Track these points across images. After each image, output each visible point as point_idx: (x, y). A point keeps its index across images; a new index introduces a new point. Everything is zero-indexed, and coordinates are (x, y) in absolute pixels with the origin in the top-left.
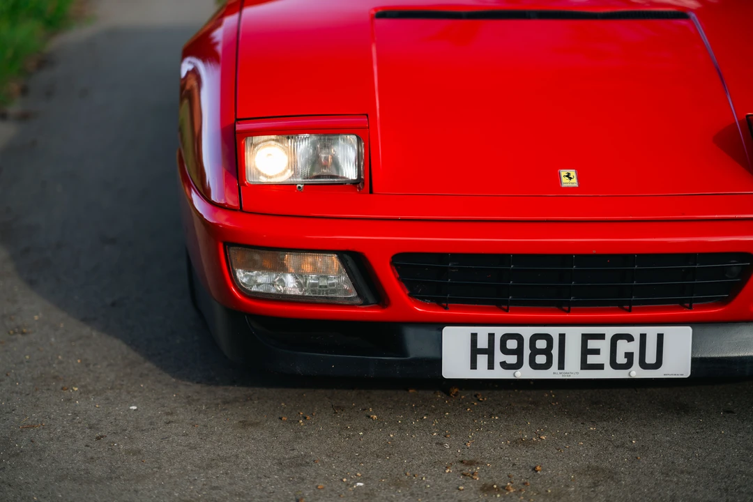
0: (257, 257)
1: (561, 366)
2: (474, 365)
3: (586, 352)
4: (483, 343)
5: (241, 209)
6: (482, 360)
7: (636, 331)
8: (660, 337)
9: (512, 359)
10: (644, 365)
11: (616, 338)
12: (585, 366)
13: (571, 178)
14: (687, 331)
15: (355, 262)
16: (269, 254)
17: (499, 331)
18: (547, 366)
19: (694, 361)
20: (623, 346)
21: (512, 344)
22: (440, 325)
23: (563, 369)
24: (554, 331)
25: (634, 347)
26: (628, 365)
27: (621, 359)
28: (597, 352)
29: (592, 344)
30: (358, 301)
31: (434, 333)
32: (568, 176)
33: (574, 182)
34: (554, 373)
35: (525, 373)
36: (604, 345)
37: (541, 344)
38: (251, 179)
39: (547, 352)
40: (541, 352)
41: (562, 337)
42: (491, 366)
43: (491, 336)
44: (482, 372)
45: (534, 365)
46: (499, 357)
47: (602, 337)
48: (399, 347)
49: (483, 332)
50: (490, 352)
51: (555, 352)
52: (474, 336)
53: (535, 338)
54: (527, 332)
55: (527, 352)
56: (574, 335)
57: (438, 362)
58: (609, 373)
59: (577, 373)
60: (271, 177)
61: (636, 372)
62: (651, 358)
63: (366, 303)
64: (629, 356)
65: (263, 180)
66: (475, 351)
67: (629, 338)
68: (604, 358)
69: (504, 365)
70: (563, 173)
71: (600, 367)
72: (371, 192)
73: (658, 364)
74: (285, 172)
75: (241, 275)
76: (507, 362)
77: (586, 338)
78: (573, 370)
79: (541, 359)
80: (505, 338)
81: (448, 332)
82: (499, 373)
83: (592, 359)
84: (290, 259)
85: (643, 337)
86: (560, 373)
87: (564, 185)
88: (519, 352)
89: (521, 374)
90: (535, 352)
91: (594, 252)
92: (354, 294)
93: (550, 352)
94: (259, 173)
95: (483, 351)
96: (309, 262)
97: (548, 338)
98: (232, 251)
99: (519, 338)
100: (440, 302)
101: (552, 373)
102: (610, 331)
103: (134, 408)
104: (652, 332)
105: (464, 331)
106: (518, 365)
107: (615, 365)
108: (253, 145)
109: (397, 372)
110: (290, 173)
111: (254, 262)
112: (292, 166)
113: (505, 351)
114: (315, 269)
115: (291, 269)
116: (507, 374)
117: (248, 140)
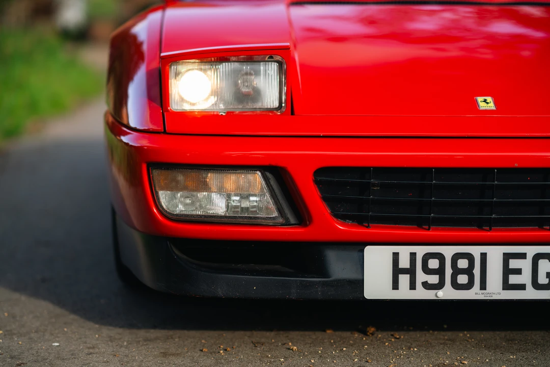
0: (180, 178)
1: (483, 286)
2: (395, 286)
3: (507, 271)
4: (404, 263)
5: (165, 132)
6: (404, 279)
9: (434, 279)
11: (537, 257)
12: (507, 286)
13: (488, 103)
15: (277, 177)
16: (193, 174)
17: (421, 251)
18: (469, 286)
20: (544, 266)
21: (434, 264)
22: (359, 246)
23: (485, 289)
24: (476, 251)
27: (543, 279)
28: (518, 272)
29: (514, 264)
30: (281, 220)
31: (355, 254)
32: (485, 101)
33: (491, 106)
34: (476, 294)
35: (447, 293)
36: (525, 265)
37: (463, 264)
38: (175, 106)
39: (469, 271)
40: (463, 271)
41: (484, 256)
42: (413, 286)
43: (413, 255)
44: (404, 293)
45: (456, 286)
46: (421, 277)
47: (523, 256)
48: (322, 269)
49: (405, 252)
50: (411, 271)
51: (477, 271)
52: (396, 256)
53: (456, 257)
54: (448, 251)
55: (449, 271)
56: (495, 254)
57: (359, 284)
58: (531, 294)
59: (499, 294)
60: (194, 104)
63: (287, 223)
65: (187, 107)
66: (397, 271)
68: (525, 278)
69: (426, 285)
70: (480, 99)
71: (522, 287)
72: (293, 113)
74: (207, 99)
75: (164, 197)
76: (429, 282)
77: (507, 257)
78: (495, 290)
79: (463, 279)
80: (427, 257)
81: (370, 251)
82: (421, 294)
83: (513, 279)
84: (212, 178)
86: (482, 294)
87: (481, 108)
88: (440, 271)
89: (442, 294)
90: (457, 271)
91: (516, 165)
92: (275, 214)
93: (472, 272)
94: (182, 100)
95: (404, 271)
96: (231, 180)
97: (470, 257)
98: (155, 173)
99: (440, 257)
100: (360, 220)
101: (474, 294)
102: (531, 251)
103: (57, 344)
105: (386, 252)
106: (440, 286)
107: (536, 285)
108: (177, 74)
109: (319, 293)
110: (213, 100)
111: (177, 182)
112: (215, 93)
113: (427, 270)
114: (238, 188)
115: (214, 188)
116: (430, 295)
117: (173, 69)
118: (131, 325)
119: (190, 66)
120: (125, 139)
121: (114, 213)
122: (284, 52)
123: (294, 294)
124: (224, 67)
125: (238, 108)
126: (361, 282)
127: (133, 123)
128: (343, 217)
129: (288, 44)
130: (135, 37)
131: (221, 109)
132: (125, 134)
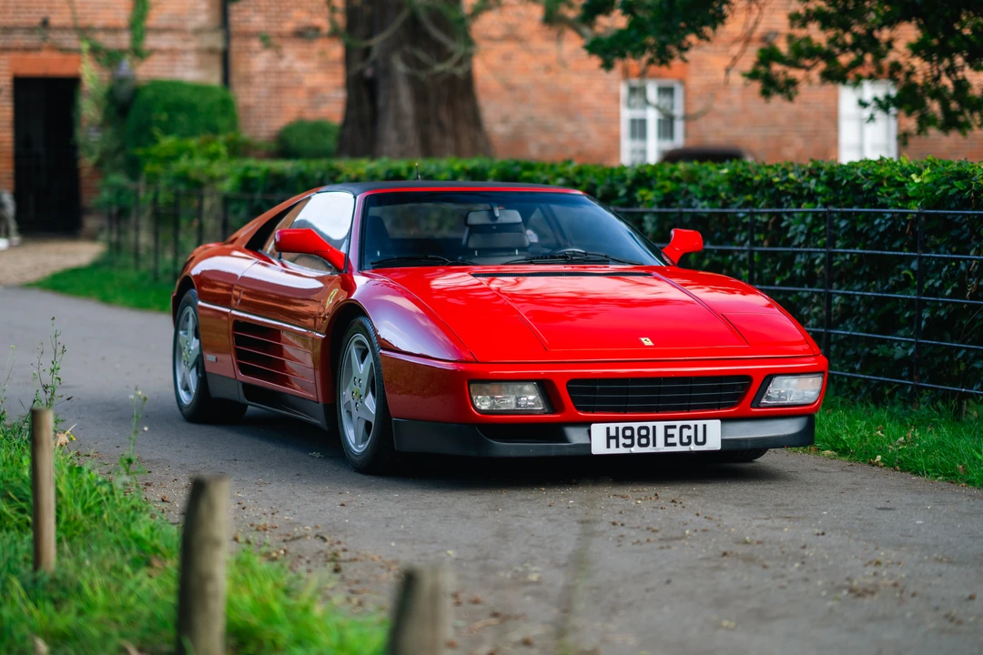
0: (487, 387)
1: (654, 445)
2: (608, 446)
3: (667, 436)
4: (613, 433)
5: (477, 362)
6: (613, 442)
7: (692, 423)
8: (705, 426)
9: (628, 442)
10: (697, 443)
11: (682, 427)
12: (667, 444)
13: (648, 342)
14: (719, 421)
15: (545, 387)
17: (621, 425)
18: (647, 445)
19: (722, 440)
20: (686, 432)
21: (628, 433)
22: (587, 424)
23: (656, 446)
24: (650, 425)
25: (691, 432)
26: (689, 443)
27: (685, 440)
28: (672, 436)
29: (670, 431)
30: (545, 411)
31: (586, 429)
32: (646, 340)
35: (636, 449)
36: (676, 432)
37: (643, 432)
39: (647, 437)
40: (644, 437)
41: (654, 427)
42: (617, 446)
43: (617, 428)
44: (613, 450)
45: (640, 445)
46: (622, 440)
47: (674, 427)
48: (564, 439)
49: (612, 426)
50: (616, 438)
51: (651, 436)
52: (608, 429)
53: (640, 428)
54: (636, 425)
55: (636, 437)
56: (660, 426)
57: (589, 446)
58: (679, 448)
59: (663, 449)
61: (693, 447)
62: (700, 439)
64: (689, 437)
66: (609, 437)
67: (689, 427)
68: (676, 439)
69: (625, 445)
70: (643, 340)
71: (674, 444)
73: (704, 442)
77: (667, 428)
78: (661, 447)
79: (644, 441)
80: (625, 429)
81: (594, 427)
82: (622, 450)
83: (670, 440)
85: (696, 426)
86: (654, 449)
88: (632, 437)
89: (633, 450)
90: (641, 437)
91: (673, 376)
92: (542, 407)
93: (648, 437)
95: (613, 438)
97: (647, 428)
98: (472, 387)
99: (631, 429)
100: (586, 410)
101: (650, 449)
102: (679, 424)
104: (700, 423)
105: (603, 426)
106: (632, 445)
107: (682, 444)
109: (567, 452)
111: (487, 390)
113: (625, 437)
116: (626, 451)
123: (553, 453)
126: (590, 444)
128: (581, 408)
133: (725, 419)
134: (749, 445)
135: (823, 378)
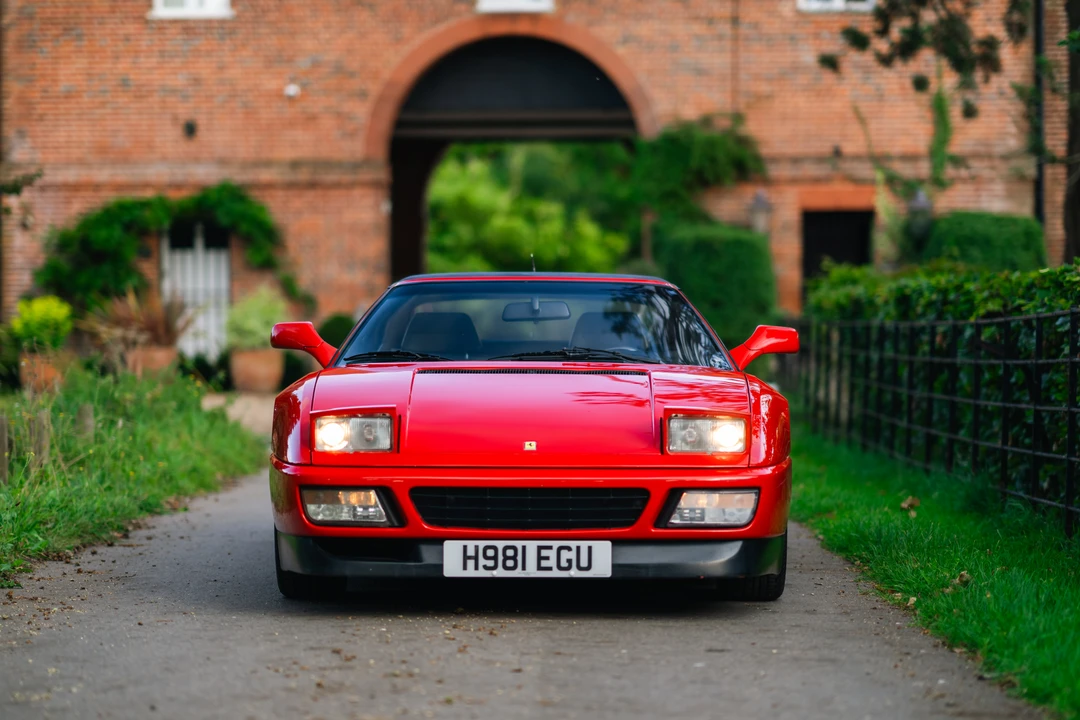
0: (321, 494)
1: (524, 568)
2: (465, 568)
3: (540, 558)
4: (471, 552)
5: (311, 465)
6: (471, 563)
7: (573, 544)
8: (590, 548)
9: (491, 563)
10: (579, 568)
11: (560, 549)
12: (540, 568)
13: (532, 445)
14: (608, 544)
15: (386, 494)
16: (330, 493)
17: (482, 544)
18: (514, 568)
19: (615, 567)
20: (565, 555)
21: (490, 553)
22: (439, 541)
23: (525, 570)
24: (519, 544)
25: (572, 555)
26: (569, 568)
27: (564, 564)
28: (547, 558)
29: (544, 553)
31: (439, 547)
32: (530, 445)
35: (500, 573)
36: (552, 554)
37: (510, 553)
38: (319, 448)
39: (514, 558)
40: (510, 558)
41: (524, 548)
42: (476, 568)
43: (477, 547)
44: (471, 573)
45: (506, 568)
46: (482, 561)
47: (550, 548)
48: (418, 558)
49: (471, 544)
50: (476, 558)
51: (519, 558)
52: (465, 547)
53: (506, 548)
54: (500, 544)
55: (501, 558)
56: (532, 546)
57: (440, 567)
58: (556, 573)
59: (535, 573)
60: (332, 447)
61: (574, 573)
62: (584, 563)
63: (392, 526)
64: (569, 561)
65: (327, 449)
66: (466, 558)
67: (569, 549)
68: (552, 562)
69: (485, 567)
70: (527, 443)
71: (550, 569)
72: (398, 451)
73: (589, 568)
74: (341, 443)
75: (311, 508)
76: (488, 565)
77: (540, 548)
78: (531, 571)
79: (510, 563)
80: (486, 548)
81: (448, 544)
82: (482, 573)
83: (544, 563)
84: (341, 495)
85: (578, 548)
86: (523, 573)
87: (526, 449)
88: (495, 558)
89: (496, 573)
90: (506, 558)
91: (543, 486)
92: (384, 520)
93: (515, 558)
94: (324, 444)
95: (470, 558)
96: (354, 497)
97: (514, 548)
98: (306, 494)
99: (495, 548)
101: (518, 573)
102: (556, 544)
104: (584, 545)
105: (459, 545)
106: (495, 568)
107: (560, 568)
108: (321, 426)
109: (414, 573)
110: (345, 443)
111: (319, 498)
112: (346, 439)
113: (486, 557)
114: (359, 501)
115: (343, 502)
116: (488, 574)
117: (319, 421)
118: (288, 612)
119: (329, 421)
120: (284, 471)
121: (276, 530)
122: (392, 410)
123: (397, 573)
124: (354, 420)
125: (362, 448)
126: (442, 565)
127: (290, 460)
128: (429, 523)
129: (394, 406)
130: (295, 398)
131: (351, 450)
132: (285, 467)
133: (617, 542)
134: (651, 574)
135: (759, 495)
